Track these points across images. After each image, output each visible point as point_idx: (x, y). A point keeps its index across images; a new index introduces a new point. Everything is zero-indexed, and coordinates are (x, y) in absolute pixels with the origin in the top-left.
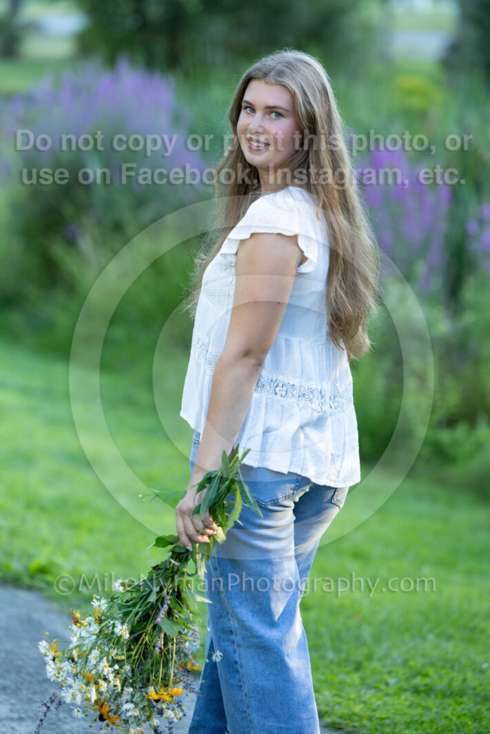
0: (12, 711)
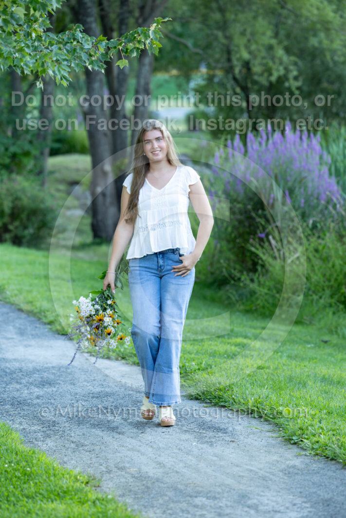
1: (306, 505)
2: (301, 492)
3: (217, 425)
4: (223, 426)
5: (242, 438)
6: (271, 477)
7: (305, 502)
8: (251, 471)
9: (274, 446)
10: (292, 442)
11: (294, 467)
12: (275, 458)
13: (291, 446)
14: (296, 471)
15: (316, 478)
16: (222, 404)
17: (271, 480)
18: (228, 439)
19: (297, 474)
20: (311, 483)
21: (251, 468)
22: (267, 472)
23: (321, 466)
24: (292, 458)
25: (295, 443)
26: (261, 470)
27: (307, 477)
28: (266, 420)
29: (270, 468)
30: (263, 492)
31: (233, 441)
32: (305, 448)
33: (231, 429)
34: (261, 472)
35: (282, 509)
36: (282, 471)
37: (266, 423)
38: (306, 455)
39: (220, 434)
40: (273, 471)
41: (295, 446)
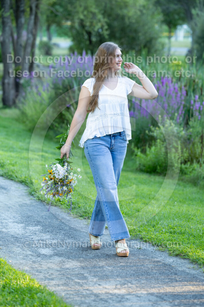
0: (50, 237)
1: (19, 218)
2: (21, 213)
3: (3, 187)
4: (6, 187)
5: (11, 192)
6: (13, 207)
7: (19, 216)
8: (6, 204)
9: (23, 195)
10: (32, 194)
11: (25, 204)
12: (20, 200)
13: (30, 196)
14: (25, 205)
15: (31, 208)
16: (11, 178)
17: (12, 208)
18: (5, 192)
19: (25, 206)
20: (28, 210)
21: (7, 203)
22: (12, 205)
23: (37, 204)
24: (28, 200)
25: (33, 195)
26: (10, 204)
27: (28, 208)
28: (27, 186)
29: (15, 204)
30: (5, 212)
31: (6, 193)
32: (35, 196)
33: (9, 188)
34: (10, 205)
35: (8, 218)
36: (19, 205)
37: (26, 187)
38: (34, 200)
39: (3, 190)
40: (15, 205)
41: (32, 196)
